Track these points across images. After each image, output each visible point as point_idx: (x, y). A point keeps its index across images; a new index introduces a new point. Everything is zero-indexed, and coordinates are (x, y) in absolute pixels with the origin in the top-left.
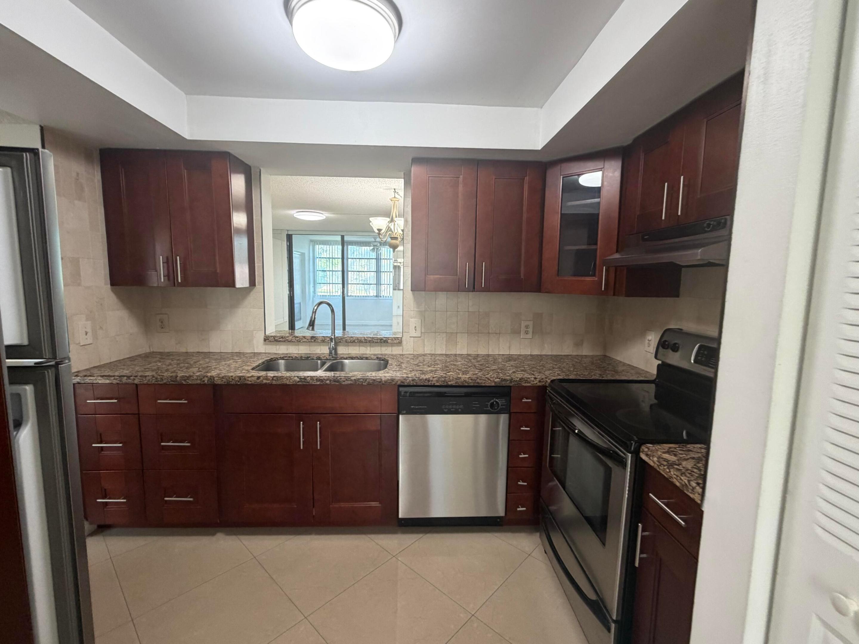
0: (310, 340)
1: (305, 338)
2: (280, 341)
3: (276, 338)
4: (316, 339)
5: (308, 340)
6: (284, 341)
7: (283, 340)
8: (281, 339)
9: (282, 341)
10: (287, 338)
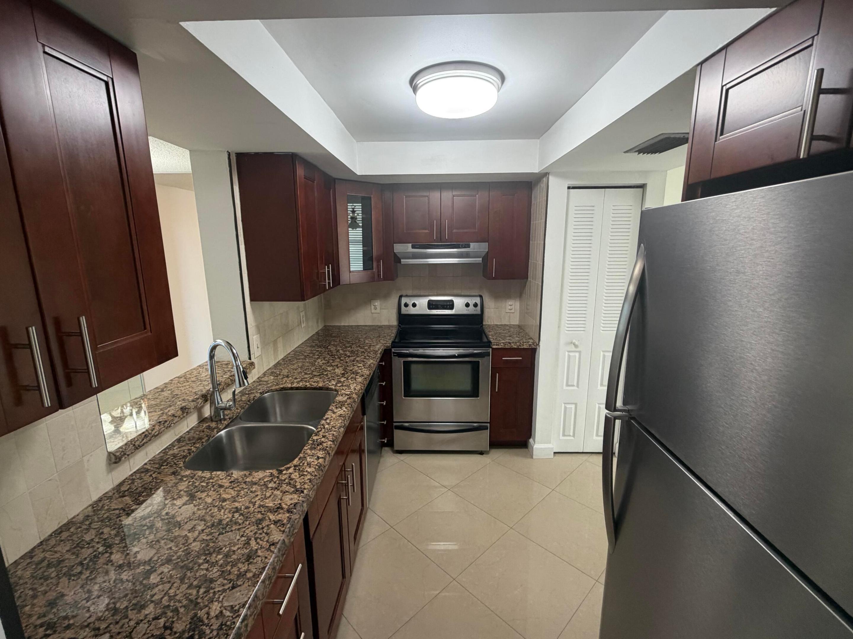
0: (181, 416)
1: (176, 417)
2: (143, 445)
3: (137, 444)
4: (188, 409)
5: (179, 417)
6: (150, 440)
7: (148, 438)
8: (145, 441)
9: (147, 442)
10: (153, 432)
